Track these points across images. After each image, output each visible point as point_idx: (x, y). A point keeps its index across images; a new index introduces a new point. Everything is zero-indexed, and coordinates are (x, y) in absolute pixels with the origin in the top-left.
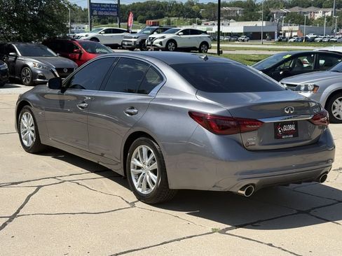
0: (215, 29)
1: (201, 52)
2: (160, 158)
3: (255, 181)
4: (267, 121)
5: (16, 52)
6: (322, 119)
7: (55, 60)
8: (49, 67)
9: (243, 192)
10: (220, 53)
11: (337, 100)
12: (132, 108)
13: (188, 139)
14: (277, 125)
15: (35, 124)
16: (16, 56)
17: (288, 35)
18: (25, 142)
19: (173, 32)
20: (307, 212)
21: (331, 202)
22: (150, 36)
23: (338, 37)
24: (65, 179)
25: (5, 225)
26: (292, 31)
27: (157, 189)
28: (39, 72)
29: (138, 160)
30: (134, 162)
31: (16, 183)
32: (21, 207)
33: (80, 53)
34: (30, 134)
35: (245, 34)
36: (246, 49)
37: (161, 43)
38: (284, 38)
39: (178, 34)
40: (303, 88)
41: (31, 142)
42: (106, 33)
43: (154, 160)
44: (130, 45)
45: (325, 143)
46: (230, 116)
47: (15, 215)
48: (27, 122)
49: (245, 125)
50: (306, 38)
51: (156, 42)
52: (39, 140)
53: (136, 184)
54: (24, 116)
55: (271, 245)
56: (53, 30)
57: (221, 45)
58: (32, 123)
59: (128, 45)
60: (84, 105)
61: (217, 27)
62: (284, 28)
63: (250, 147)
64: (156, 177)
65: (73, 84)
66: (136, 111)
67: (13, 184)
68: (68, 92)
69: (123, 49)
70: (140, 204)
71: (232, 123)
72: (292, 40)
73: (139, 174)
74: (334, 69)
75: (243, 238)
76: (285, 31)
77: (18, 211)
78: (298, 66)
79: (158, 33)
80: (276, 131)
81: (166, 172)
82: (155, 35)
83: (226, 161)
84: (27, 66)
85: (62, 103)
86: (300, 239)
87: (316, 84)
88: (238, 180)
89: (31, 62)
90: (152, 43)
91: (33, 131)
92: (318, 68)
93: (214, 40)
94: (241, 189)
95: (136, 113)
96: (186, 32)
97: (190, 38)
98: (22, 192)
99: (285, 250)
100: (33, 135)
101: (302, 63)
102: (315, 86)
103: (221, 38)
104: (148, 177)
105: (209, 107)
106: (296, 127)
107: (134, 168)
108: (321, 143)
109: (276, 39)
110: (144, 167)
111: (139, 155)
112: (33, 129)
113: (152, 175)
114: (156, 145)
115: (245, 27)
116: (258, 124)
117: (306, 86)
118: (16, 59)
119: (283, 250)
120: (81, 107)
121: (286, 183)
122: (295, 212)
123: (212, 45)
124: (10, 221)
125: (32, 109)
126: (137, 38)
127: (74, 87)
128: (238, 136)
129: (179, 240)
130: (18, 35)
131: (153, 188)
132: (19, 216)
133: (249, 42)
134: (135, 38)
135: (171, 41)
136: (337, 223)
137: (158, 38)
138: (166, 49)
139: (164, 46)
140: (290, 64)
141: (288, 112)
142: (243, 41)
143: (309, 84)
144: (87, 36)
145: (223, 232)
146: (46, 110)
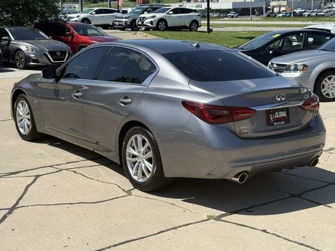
0: (204, 6)
1: (191, 30)
2: (155, 147)
3: (248, 169)
4: (259, 109)
5: (9, 36)
6: (313, 104)
7: (48, 43)
8: (42, 50)
9: (237, 180)
10: (209, 31)
11: (326, 79)
12: (126, 98)
13: (183, 127)
14: (268, 112)
15: (31, 113)
16: (10, 40)
17: (276, 10)
18: (22, 130)
19: (163, 11)
20: (299, 196)
21: (323, 184)
22: (141, 16)
23: (325, 11)
24: (62, 167)
25: (5, 217)
26: (280, 6)
27: (153, 178)
28: (32, 56)
29: (134, 148)
30: (130, 150)
31: (15, 173)
32: (20, 198)
33: (72, 35)
34: (27, 122)
35: (234, 10)
36: (235, 26)
37: (151, 23)
38: (273, 13)
39: (168, 14)
40: (292, 68)
41: (27, 130)
42: (97, 13)
43: (149, 148)
44: (121, 25)
45: (315, 128)
46: (222, 105)
47: (14, 207)
48: (22, 110)
49: (237, 114)
50: (295, 13)
51: (147, 22)
52: (35, 127)
53: (132, 172)
54: (20, 105)
55: (265, 231)
56: (44, 13)
57: (211, 22)
58: (28, 111)
59: (119, 25)
60: (78, 94)
61: (206, 4)
62: (272, 4)
63: (242, 135)
64: (152, 166)
65: (67, 72)
66: (130, 100)
67: (11, 174)
68: (62, 81)
69: (115, 29)
70: (136, 192)
71: (225, 112)
72: (281, 15)
73: (135, 163)
74: (322, 47)
75: (238, 224)
76: (274, 7)
77: (17, 203)
78: (287, 45)
79: (149, 12)
80: (268, 119)
81: (161, 160)
82: (146, 15)
83: (220, 149)
84: (21, 50)
85: (57, 92)
86: (293, 224)
87: (305, 63)
88: (232, 168)
89: (24, 46)
90: (143, 22)
91: (29, 119)
92: (307, 47)
93: (204, 17)
94: (236, 177)
95: (129, 103)
96: (176, 11)
97: (180, 17)
98: (21, 182)
99: (280, 237)
100: (29, 123)
101: (290, 42)
102: (305, 66)
103: (211, 14)
104: (143, 165)
105: (202, 96)
106: (287, 114)
107: (129, 156)
108: (312, 128)
109: (265, 15)
110: (139, 155)
111: (134, 144)
112: (29, 118)
113: (147, 163)
114: (151, 135)
115: (233, 3)
116: (250, 112)
117: (296, 66)
118: (9, 43)
119: (277, 236)
120: (76, 96)
121: (278, 168)
122: (287, 195)
123: (202, 22)
124: (10, 213)
125: (28, 97)
126: (128, 17)
127: (68, 76)
128: (231, 125)
129: (175, 228)
130: (11, 19)
131: (148, 176)
132: (18, 207)
133: (239, 18)
134: (126, 18)
135: (162, 20)
136: (329, 207)
137: (149, 18)
138: (157, 29)
139: (155, 25)
140: (279, 44)
141: (279, 99)
142: (233, 17)
143: (299, 64)
144: (78, 17)
145: (218, 218)
146: (42, 98)
